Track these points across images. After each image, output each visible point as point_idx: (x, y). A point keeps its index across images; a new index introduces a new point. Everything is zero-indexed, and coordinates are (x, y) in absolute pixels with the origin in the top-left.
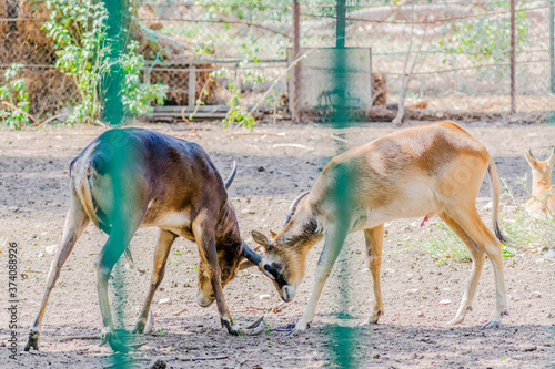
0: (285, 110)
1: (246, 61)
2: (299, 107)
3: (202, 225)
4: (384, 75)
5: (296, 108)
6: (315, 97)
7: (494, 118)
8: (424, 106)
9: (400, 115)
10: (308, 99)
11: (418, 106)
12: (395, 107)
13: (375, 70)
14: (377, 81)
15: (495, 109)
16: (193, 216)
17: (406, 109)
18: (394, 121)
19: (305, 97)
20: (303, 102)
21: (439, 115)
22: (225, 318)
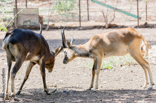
0: (14, 27)
1: (4, 12)
2: (18, 26)
3: (42, 60)
4: (42, 16)
5: (17, 26)
6: (22, 23)
7: (75, 28)
8: (54, 25)
9: (48, 27)
10: (20, 23)
11: (52, 25)
12: (46, 25)
13: (40, 14)
14: (40, 18)
15: (74, 26)
16: (40, 57)
17: (49, 26)
18: (46, 29)
19: (19, 23)
20: (19, 24)
21: (59, 27)
22: (46, 90)
